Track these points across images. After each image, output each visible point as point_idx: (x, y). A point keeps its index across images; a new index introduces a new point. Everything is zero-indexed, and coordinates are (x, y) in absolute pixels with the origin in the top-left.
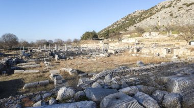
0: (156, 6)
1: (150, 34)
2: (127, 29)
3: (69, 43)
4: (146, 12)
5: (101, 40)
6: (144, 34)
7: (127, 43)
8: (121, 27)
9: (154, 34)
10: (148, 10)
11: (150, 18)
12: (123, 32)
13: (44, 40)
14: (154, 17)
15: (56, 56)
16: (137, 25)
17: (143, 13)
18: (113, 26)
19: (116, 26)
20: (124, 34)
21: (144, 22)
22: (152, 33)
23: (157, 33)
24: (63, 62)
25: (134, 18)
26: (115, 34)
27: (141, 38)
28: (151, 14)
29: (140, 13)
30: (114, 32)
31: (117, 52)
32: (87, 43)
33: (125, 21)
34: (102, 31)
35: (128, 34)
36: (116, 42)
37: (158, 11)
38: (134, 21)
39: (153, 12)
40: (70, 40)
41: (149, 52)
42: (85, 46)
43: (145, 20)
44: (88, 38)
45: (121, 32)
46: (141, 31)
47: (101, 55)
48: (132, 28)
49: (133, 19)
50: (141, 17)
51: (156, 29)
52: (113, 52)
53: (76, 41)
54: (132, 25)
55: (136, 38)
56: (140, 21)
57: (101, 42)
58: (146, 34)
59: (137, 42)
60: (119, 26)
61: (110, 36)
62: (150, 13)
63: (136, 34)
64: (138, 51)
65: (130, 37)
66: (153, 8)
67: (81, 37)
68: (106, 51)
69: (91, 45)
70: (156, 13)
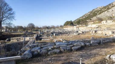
0: (112, 3)
1: (106, 22)
2: (92, 19)
3: (58, 27)
4: (105, 7)
5: (75, 25)
6: (102, 22)
7: (91, 27)
8: (88, 17)
9: (109, 21)
10: (106, 6)
11: (107, 11)
12: (89, 21)
13: (46, 26)
14: (110, 10)
15: (54, 34)
16: (98, 16)
17: (102, 9)
18: (82, 17)
19: (84, 17)
20: (90, 22)
21: (102, 14)
22: (107, 21)
23: (111, 21)
24: (57, 36)
25: (96, 11)
26: (84, 22)
27: (100, 24)
28: (109, 9)
29: (100, 8)
30: (83, 21)
31: (83, 33)
32: (67, 27)
33: (90, 14)
34: (76, 20)
35: (92, 22)
36: (84, 27)
37: (113, 7)
38: (96, 14)
39: (110, 7)
40: (58, 26)
41: (101, 33)
42: (66, 29)
43: (103, 13)
44: (68, 24)
45: (87, 21)
46: (100, 20)
47: (75, 34)
48: (94, 18)
49: (96, 13)
50: (101, 11)
51: (111, 18)
52: (81, 33)
53: (61, 26)
54: (95, 16)
55: (97, 24)
56: (100, 13)
57: (75, 26)
58: (104, 22)
59: (97, 27)
60: (86, 17)
61: (80, 23)
62: (107, 8)
63: (97, 22)
64: (96, 32)
65: (93, 24)
66: (110, 4)
67: (64, 24)
68: (77, 32)
69: (69, 28)
70: (111, 8)
